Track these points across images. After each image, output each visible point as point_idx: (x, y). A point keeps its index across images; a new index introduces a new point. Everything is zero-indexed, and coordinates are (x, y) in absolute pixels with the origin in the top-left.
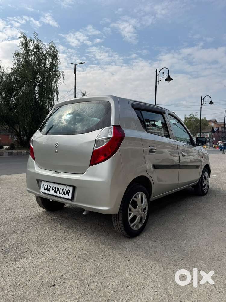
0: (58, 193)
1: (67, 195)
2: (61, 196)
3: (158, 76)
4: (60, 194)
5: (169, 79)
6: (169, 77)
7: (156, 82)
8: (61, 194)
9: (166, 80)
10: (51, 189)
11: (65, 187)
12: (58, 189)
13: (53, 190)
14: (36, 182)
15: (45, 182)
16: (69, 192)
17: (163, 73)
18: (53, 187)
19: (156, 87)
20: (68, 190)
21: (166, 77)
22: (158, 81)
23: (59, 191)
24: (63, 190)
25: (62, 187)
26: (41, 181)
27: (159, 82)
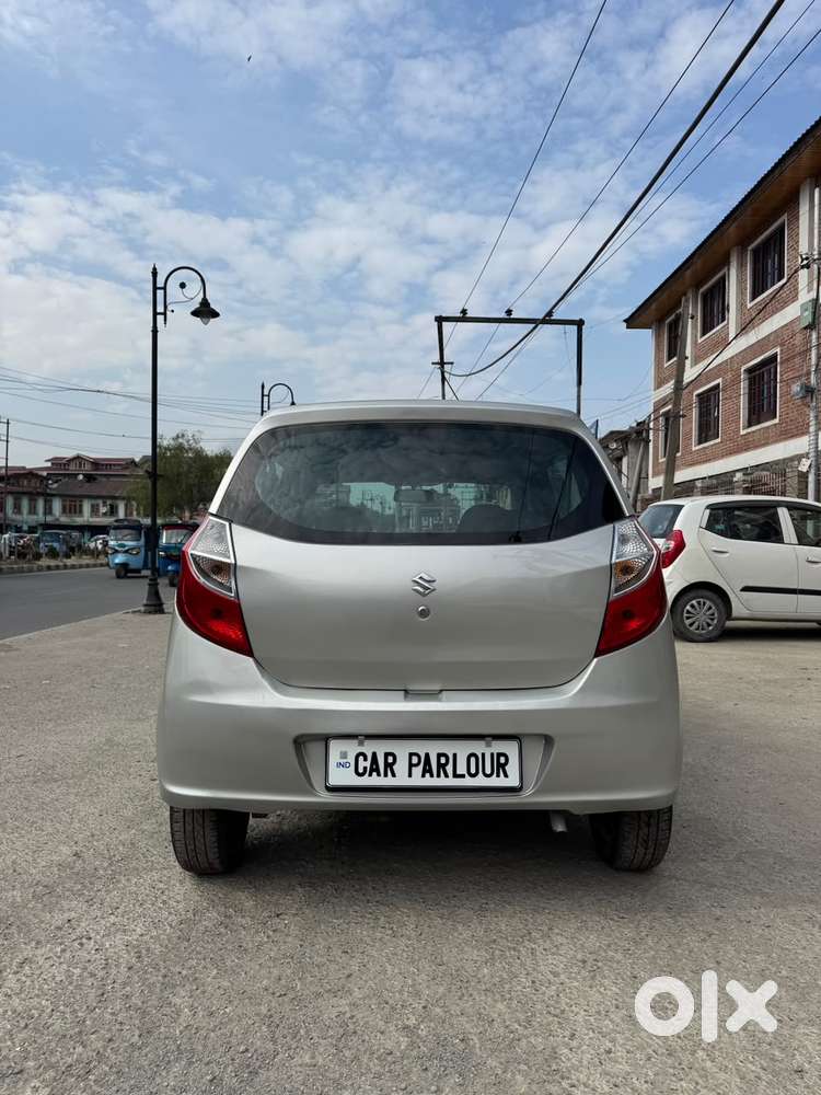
0: (446, 776)
1: (498, 776)
2: (468, 782)
3: (162, 291)
4: (456, 775)
5: (205, 311)
6: (205, 303)
7: (155, 314)
8: (463, 776)
9: (195, 313)
10: (401, 767)
11: (478, 748)
12: (443, 760)
13: (411, 765)
14: (291, 749)
15: (355, 742)
16: (502, 760)
17: (183, 286)
18: (411, 755)
19: (155, 332)
20: (499, 755)
21: (196, 305)
22: (160, 309)
23: (449, 768)
24: (473, 760)
25: (462, 750)
26: (326, 739)
27: (165, 314)
